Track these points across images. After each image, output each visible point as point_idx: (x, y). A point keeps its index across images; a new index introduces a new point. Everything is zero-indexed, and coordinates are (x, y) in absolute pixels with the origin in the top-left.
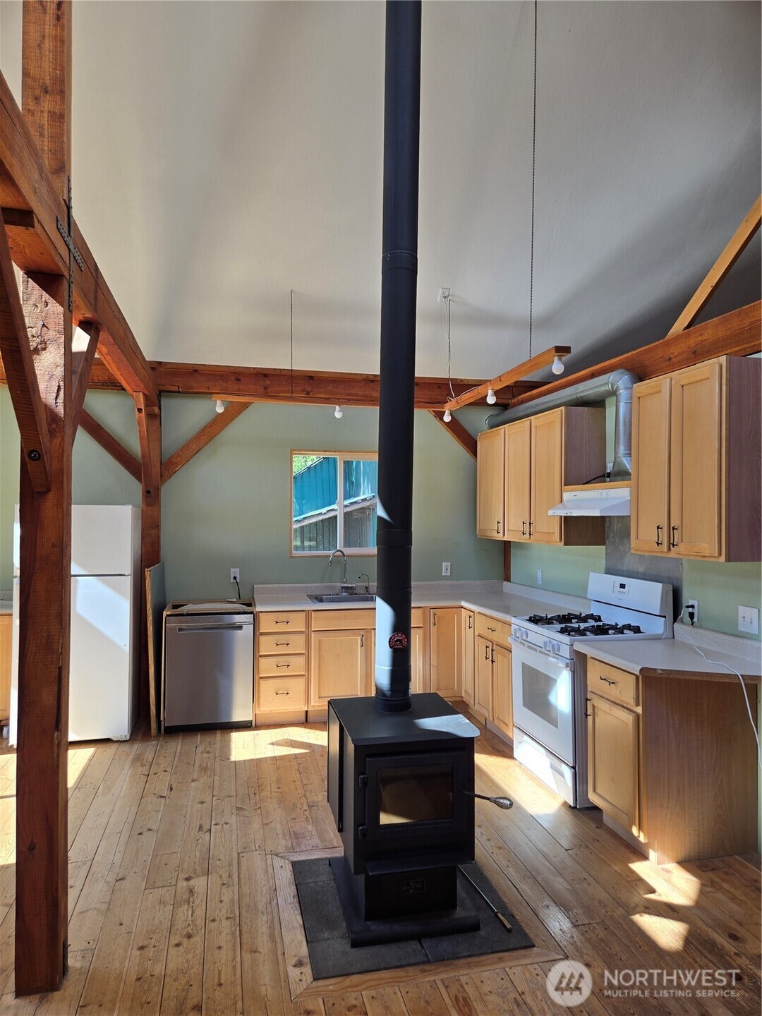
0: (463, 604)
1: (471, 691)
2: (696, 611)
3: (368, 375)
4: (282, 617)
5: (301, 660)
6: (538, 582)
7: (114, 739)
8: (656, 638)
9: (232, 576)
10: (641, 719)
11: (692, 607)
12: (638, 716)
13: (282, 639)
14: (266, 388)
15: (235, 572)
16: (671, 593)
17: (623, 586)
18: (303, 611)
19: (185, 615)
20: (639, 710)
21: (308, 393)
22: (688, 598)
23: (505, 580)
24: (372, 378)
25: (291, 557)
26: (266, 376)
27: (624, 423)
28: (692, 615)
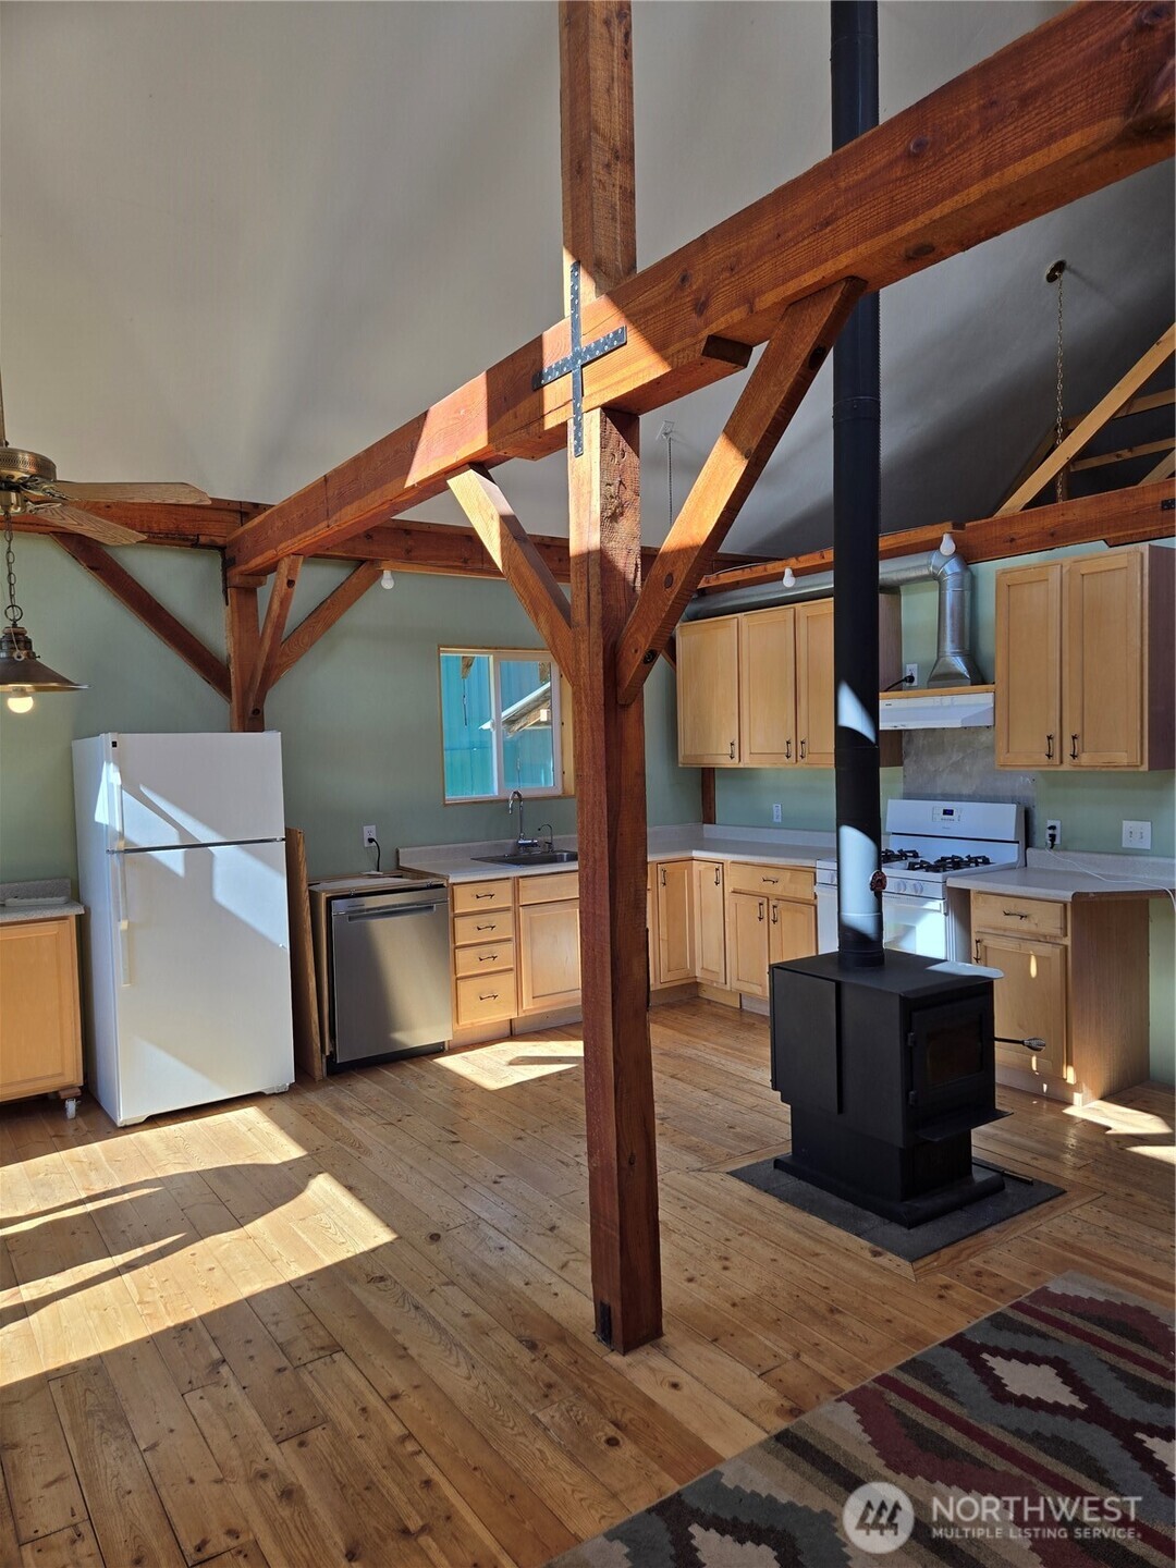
0: (696, 854)
1: (719, 968)
2: (1058, 832)
3: (543, 538)
4: (482, 889)
5: (510, 947)
6: (775, 820)
7: (267, 1093)
8: (1010, 867)
9: (366, 837)
10: (1069, 949)
11: (1053, 828)
12: (1066, 947)
13: (483, 920)
14: (408, 551)
15: (370, 831)
16: (1023, 815)
17: (948, 812)
18: (507, 879)
19: (353, 897)
20: (1068, 941)
21: (465, 561)
22: (1043, 821)
23: (704, 823)
24: (548, 542)
25: (446, 805)
26: (408, 532)
27: (952, 616)
28: (1053, 837)
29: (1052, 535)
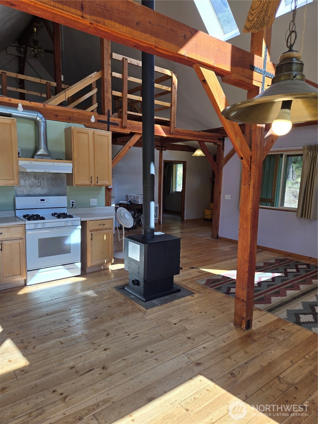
2: (74, 204)
11: (73, 202)
17: (42, 200)
22: (69, 200)
27: (43, 135)
28: (73, 205)
29: (69, 118)
